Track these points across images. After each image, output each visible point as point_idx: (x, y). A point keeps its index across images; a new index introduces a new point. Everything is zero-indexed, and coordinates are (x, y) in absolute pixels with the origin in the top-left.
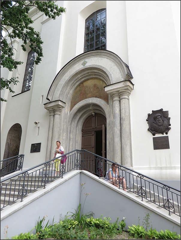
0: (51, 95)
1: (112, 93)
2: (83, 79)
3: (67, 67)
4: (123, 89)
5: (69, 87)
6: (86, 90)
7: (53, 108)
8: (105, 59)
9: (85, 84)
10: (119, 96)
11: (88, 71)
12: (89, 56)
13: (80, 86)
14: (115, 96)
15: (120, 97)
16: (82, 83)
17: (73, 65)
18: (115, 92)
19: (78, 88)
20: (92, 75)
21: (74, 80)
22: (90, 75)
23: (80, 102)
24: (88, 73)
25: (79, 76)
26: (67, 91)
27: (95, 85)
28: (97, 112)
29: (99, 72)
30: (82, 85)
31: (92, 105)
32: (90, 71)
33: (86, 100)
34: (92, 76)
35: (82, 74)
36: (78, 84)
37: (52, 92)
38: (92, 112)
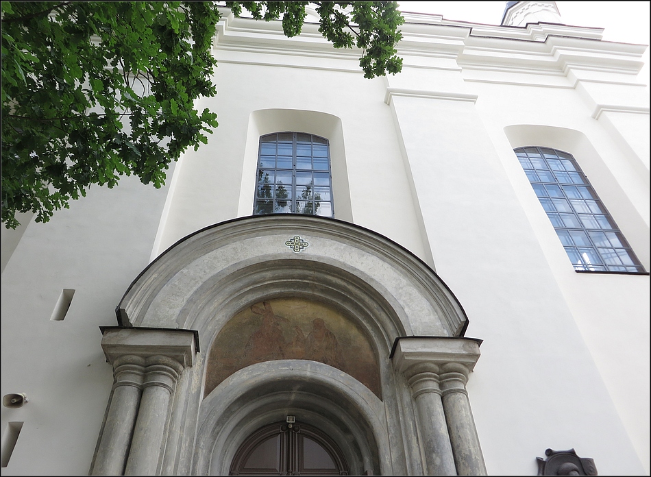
0: (138, 303)
1: (421, 366)
2: (277, 291)
3: (226, 232)
4: (458, 362)
5: (220, 299)
6: (280, 328)
7: (146, 357)
8: (374, 258)
9: (278, 307)
10: (440, 379)
11: (306, 272)
12: (313, 231)
13: (254, 310)
14: (430, 376)
15: (447, 385)
16: (265, 301)
17: (248, 233)
18: (432, 365)
19: (248, 314)
20: (313, 287)
21: (246, 281)
22: (306, 286)
23: (264, 365)
24: (305, 277)
25: (268, 274)
26: (212, 308)
27: (318, 324)
28: (307, 415)
29: (350, 287)
30: (263, 307)
31: (298, 387)
32: (312, 273)
33: (289, 364)
34: (313, 291)
35: (280, 272)
36: (251, 298)
37: (145, 292)
38: (286, 411)
